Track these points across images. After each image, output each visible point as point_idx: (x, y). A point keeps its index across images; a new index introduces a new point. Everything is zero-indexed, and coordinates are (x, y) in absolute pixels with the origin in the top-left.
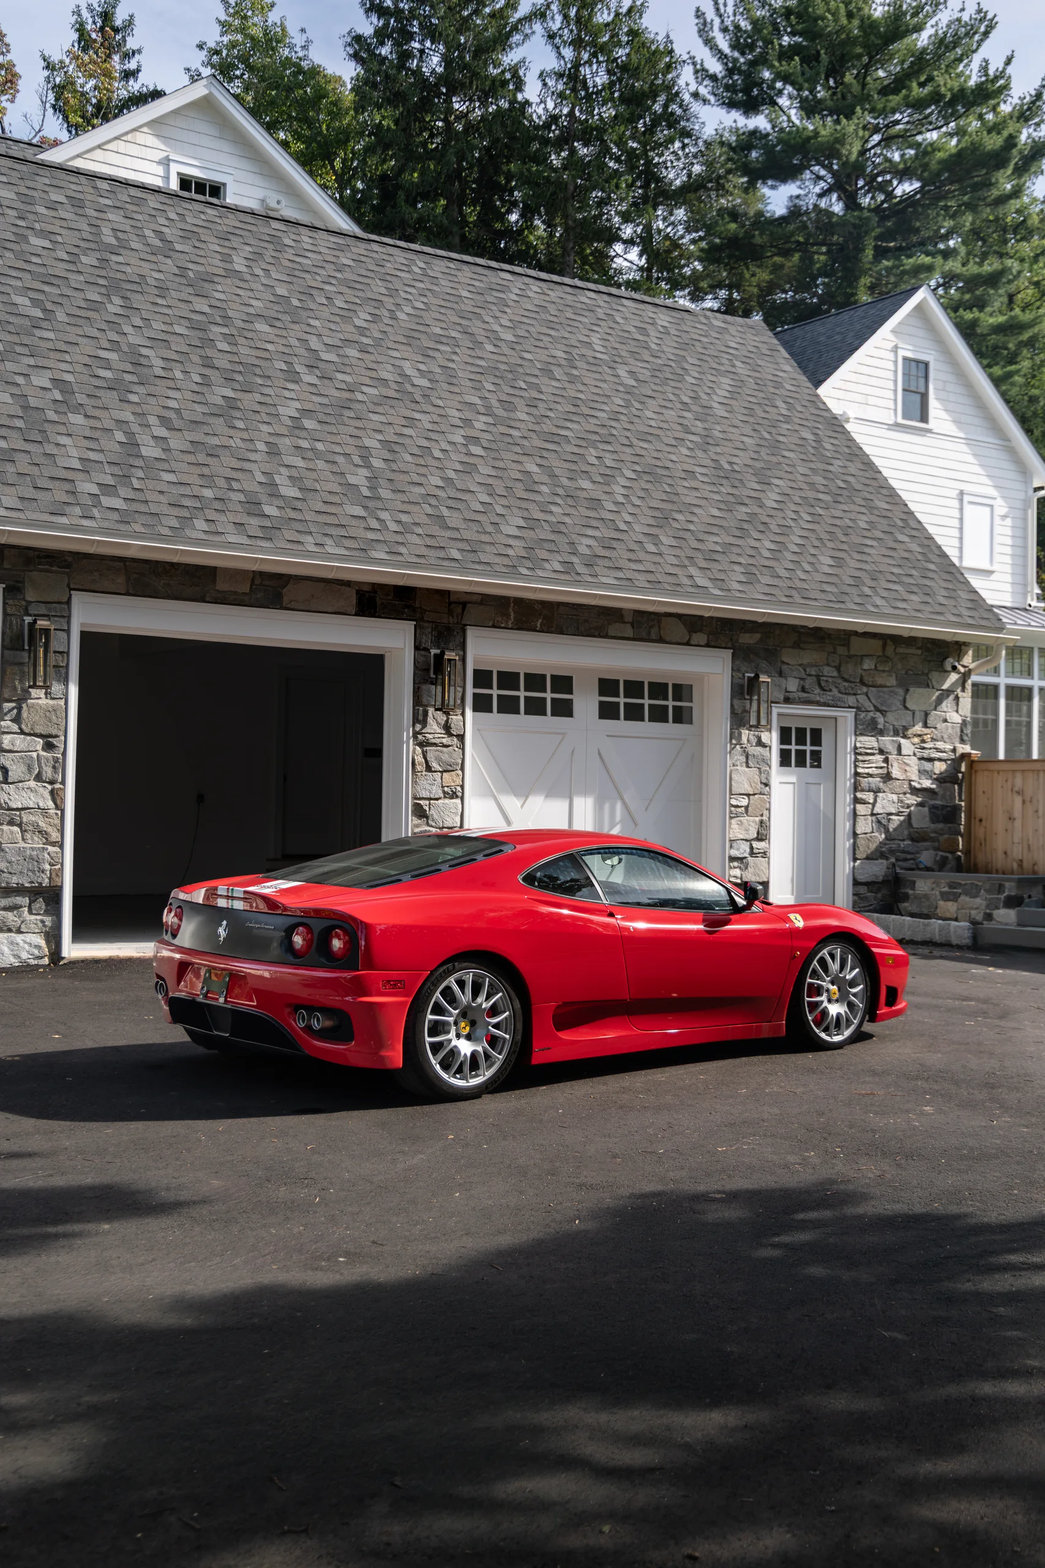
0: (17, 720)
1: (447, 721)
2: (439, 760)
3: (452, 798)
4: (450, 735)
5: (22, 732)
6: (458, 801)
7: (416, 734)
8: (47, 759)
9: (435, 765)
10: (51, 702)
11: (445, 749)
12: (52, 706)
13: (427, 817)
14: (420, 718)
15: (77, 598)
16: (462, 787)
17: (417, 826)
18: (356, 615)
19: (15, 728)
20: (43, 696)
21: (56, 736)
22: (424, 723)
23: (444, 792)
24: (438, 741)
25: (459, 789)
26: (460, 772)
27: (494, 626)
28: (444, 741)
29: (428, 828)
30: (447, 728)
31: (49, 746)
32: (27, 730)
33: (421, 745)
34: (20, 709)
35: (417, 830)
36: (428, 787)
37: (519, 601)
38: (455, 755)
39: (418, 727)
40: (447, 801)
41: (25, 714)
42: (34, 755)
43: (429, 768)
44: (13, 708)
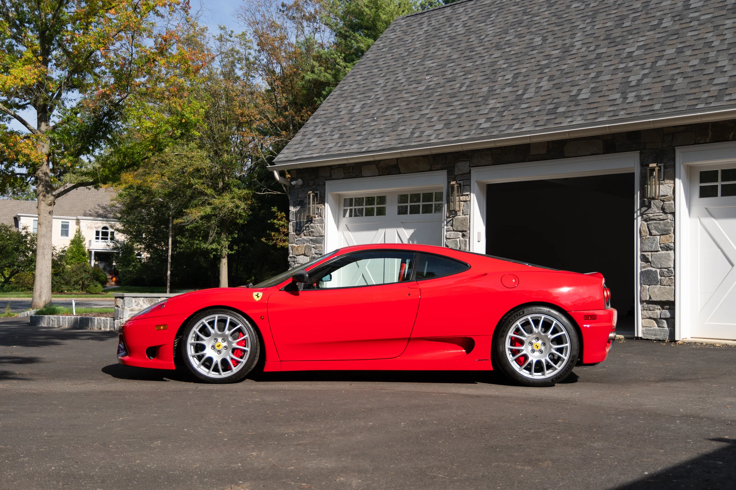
0: (452, 226)
1: (663, 205)
2: (656, 229)
3: (667, 250)
4: (666, 213)
5: (454, 231)
6: (673, 251)
7: (642, 215)
8: (462, 241)
9: (654, 232)
10: (464, 216)
11: (662, 222)
12: (464, 218)
13: (650, 262)
14: (646, 204)
15: (474, 171)
16: (674, 243)
17: (644, 267)
18: (604, 153)
19: (451, 228)
20: (461, 214)
21: (466, 231)
22: (649, 207)
23: (661, 247)
24: (656, 218)
25: (672, 245)
26: (673, 235)
27: (695, 144)
28: (661, 217)
29: (652, 269)
30: (663, 209)
31: (463, 236)
32: (455, 229)
33: (646, 220)
34: (452, 220)
35: (643, 270)
36: (649, 244)
37: (715, 124)
38: (668, 225)
39: (644, 209)
40: (663, 252)
41: (454, 223)
42: (458, 240)
43: (651, 234)
44: (450, 220)
